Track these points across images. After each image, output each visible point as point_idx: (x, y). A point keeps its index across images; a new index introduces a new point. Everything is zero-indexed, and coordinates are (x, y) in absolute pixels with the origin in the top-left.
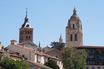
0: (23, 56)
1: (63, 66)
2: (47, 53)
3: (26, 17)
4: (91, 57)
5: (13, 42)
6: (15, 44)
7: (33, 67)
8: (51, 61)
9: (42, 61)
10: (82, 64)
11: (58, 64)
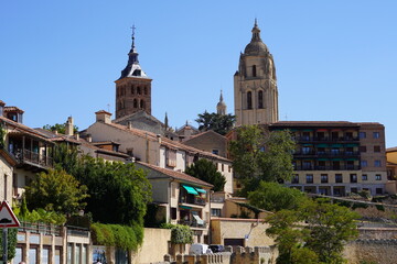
0: (130, 152)
1: (234, 177)
2: (191, 142)
3: (132, 51)
4: (304, 150)
5: (101, 116)
6: (108, 120)
7: (158, 181)
8: (201, 162)
9: (180, 163)
10: (281, 169)
11: (220, 170)
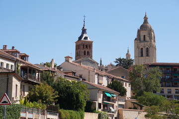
0: (81, 76)
1: (132, 89)
2: (111, 72)
3: (83, 28)
4: (167, 77)
5: (67, 59)
6: (71, 61)
7: (92, 90)
8: (115, 82)
9: (105, 82)
10: (155, 86)
11: (124, 86)
